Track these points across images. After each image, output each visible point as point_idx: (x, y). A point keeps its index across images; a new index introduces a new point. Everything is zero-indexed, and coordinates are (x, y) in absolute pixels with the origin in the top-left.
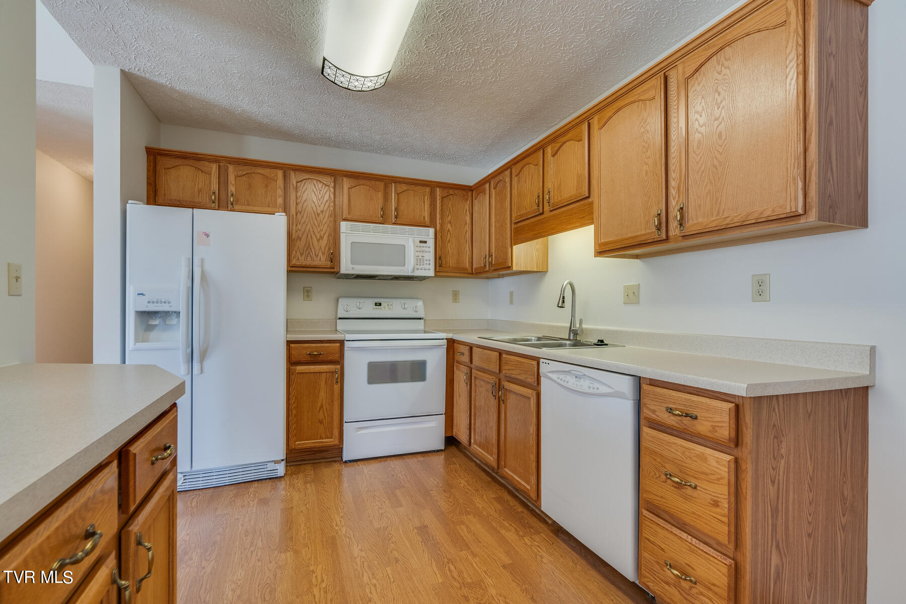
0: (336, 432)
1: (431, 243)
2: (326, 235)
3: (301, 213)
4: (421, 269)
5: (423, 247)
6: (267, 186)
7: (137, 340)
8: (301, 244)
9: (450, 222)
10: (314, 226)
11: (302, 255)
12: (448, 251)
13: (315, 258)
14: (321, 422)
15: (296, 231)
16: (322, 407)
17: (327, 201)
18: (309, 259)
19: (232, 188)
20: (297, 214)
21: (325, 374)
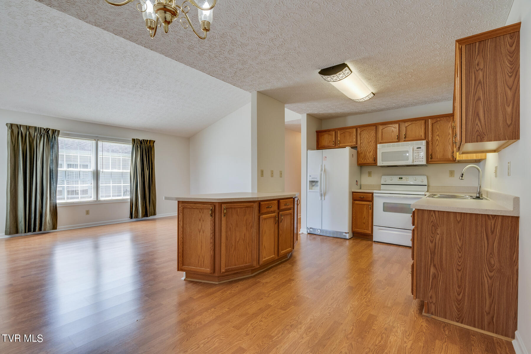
0: (370, 228)
1: (424, 148)
2: (373, 150)
3: (362, 143)
4: (418, 161)
5: (419, 150)
6: (350, 135)
7: (309, 189)
8: (362, 155)
9: (438, 135)
10: (367, 148)
11: (362, 159)
12: (437, 150)
13: (368, 160)
14: (364, 223)
15: (360, 151)
16: (365, 218)
17: (372, 137)
18: (365, 161)
19: (339, 139)
20: (361, 144)
21: (366, 205)
